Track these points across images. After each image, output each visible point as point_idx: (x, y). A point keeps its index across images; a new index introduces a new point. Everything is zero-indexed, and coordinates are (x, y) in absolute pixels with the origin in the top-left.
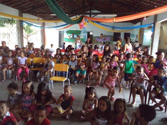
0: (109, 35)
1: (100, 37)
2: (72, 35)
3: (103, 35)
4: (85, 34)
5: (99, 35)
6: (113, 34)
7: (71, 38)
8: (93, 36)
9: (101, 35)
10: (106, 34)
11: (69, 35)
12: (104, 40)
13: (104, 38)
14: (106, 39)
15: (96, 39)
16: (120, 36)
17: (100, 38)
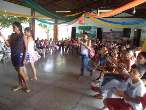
0: (119, 31)
1: (110, 32)
2: (83, 30)
3: (113, 31)
4: (95, 29)
5: (109, 31)
6: (122, 30)
7: (82, 33)
8: (103, 31)
9: (111, 31)
10: (116, 30)
11: (81, 30)
12: (114, 35)
13: (113, 34)
14: (115, 35)
15: (105, 34)
16: (130, 32)
17: (109, 34)
